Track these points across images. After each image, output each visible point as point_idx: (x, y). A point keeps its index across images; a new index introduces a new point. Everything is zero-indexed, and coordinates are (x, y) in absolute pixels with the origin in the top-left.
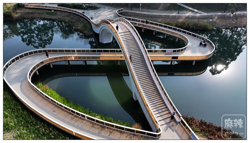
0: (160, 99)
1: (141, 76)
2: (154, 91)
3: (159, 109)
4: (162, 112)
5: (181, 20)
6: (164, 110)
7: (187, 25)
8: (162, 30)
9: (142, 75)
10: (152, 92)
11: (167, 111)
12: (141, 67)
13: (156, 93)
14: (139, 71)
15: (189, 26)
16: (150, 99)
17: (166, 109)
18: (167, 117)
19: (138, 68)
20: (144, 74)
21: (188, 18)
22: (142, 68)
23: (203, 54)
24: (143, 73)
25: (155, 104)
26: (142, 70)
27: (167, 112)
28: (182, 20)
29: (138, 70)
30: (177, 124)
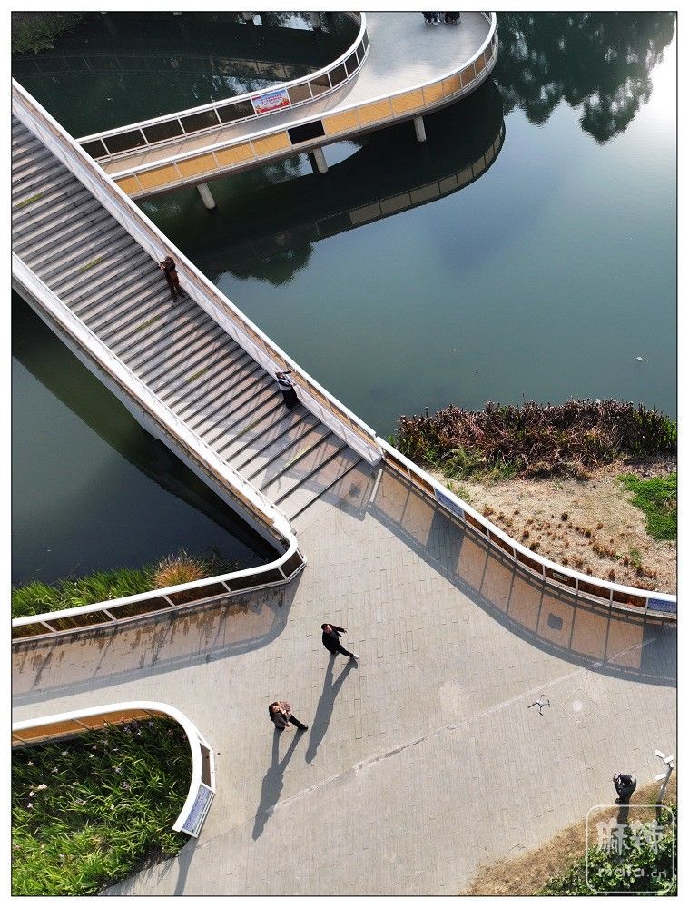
0: (260, 386)
1: (117, 305)
2: (214, 358)
3: (270, 440)
4: (291, 446)
6: (299, 435)
9: (115, 299)
10: (209, 368)
11: (313, 434)
12: (92, 253)
13: (231, 364)
14: (92, 280)
16: (209, 410)
17: (309, 427)
18: (319, 459)
19: (75, 263)
20: (125, 287)
22: (102, 261)
24: (119, 284)
25: (241, 424)
26: (110, 269)
27: (316, 437)
29: (82, 278)
30: (374, 477)
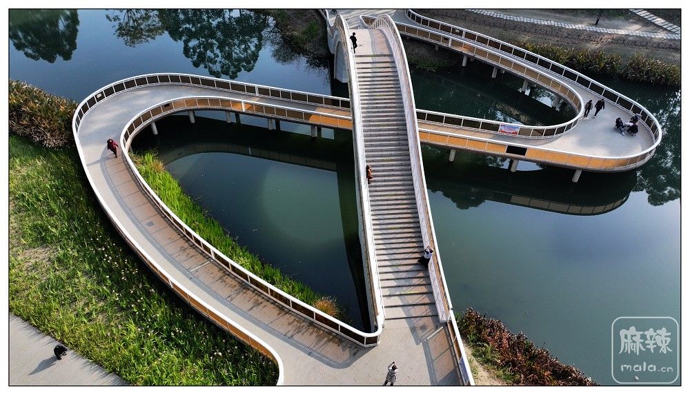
5: (592, 46)
7: (606, 63)
8: (517, 66)
15: (612, 67)
21: (622, 40)
23: (612, 153)
28: (599, 46)
